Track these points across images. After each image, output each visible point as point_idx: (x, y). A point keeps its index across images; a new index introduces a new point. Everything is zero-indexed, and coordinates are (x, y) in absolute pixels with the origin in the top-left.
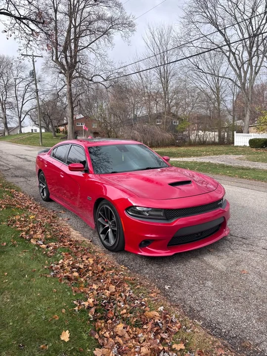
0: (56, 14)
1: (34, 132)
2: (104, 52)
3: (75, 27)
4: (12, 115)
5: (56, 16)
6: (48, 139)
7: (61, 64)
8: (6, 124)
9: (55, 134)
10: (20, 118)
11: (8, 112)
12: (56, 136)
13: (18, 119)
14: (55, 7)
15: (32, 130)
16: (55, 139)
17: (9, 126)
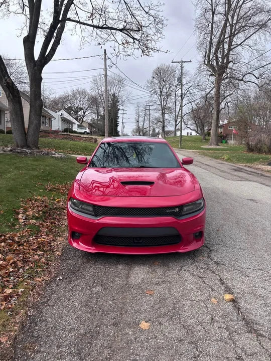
0: (213, 16)
1: (189, 135)
2: (262, 47)
3: (232, 26)
4: (169, 119)
5: (213, 18)
6: (198, 142)
7: (212, 66)
8: (163, 127)
9: (204, 137)
10: (176, 122)
11: (166, 116)
12: (205, 140)
13: (174, 123)
14: (214, 9)
15: (188, 133)
16: (204, 142)
17: (166, 129)
